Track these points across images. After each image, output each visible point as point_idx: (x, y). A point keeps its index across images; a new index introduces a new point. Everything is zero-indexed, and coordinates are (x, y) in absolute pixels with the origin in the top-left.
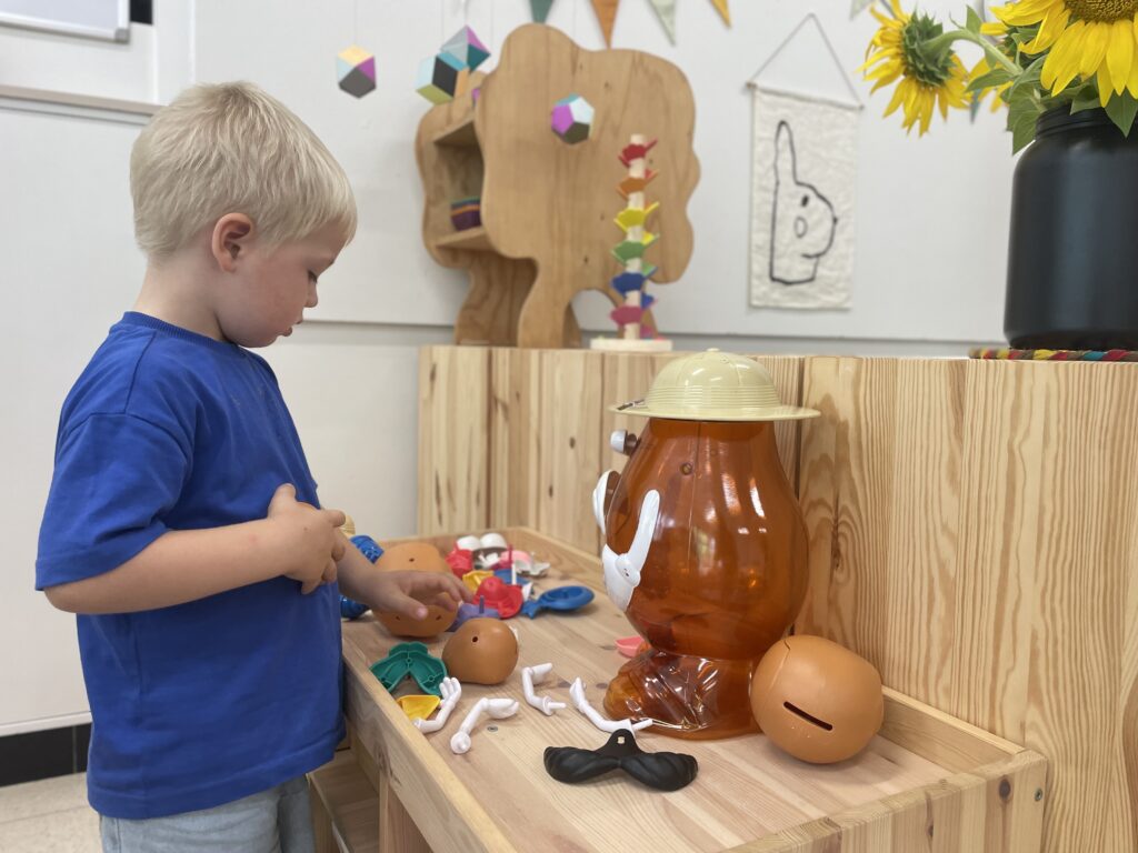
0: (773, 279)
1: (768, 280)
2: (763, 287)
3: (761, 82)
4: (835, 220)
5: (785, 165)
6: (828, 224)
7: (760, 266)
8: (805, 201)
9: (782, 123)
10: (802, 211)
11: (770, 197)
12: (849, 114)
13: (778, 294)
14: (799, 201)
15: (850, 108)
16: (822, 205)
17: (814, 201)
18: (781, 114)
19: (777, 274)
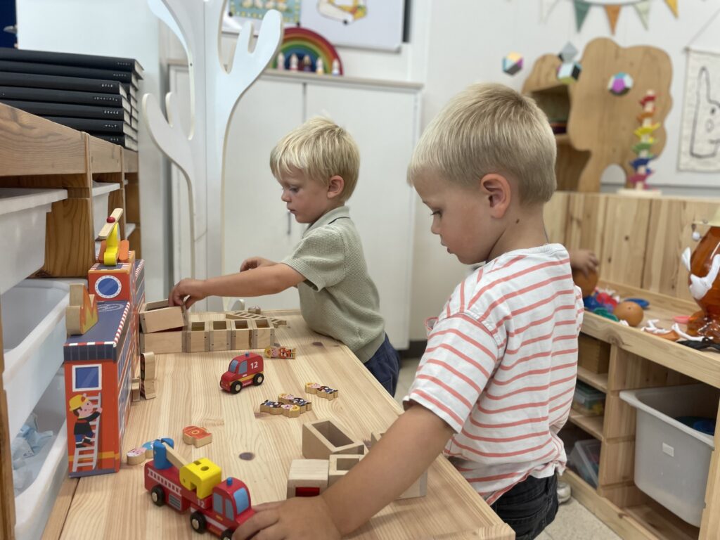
0: (692, 154)
1: (688, 155)
2: (686, 160)
3: (694, 47)
7: (685, 147)
8: (713, 111)
9: (703, 69)
10: (711, 117)
11: (694, 109)
13: (695, 163)
14: (709, 111)
17: (718, 112)
18: (703, 63)
19: (696, 151)
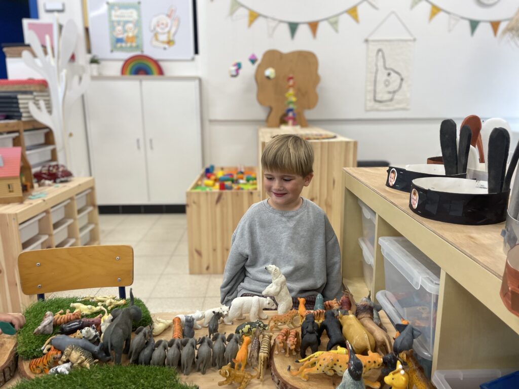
0: (375, 101)
2: (371, 104)
3: (371, 38)
4: (402, 79)
5: (380, 63)
6: (399, 81)
7: (370, 96)
8: (389, 74)
9: (379, 50)
10: (388, 78)
11: (374, 75)
12: (409, 43)
13: (377, 105)
14: (386, 75)
15: (410, 40)
16: (396, 75)
17: (393, 74)
18: (379, 47)
19: (378, 98)
